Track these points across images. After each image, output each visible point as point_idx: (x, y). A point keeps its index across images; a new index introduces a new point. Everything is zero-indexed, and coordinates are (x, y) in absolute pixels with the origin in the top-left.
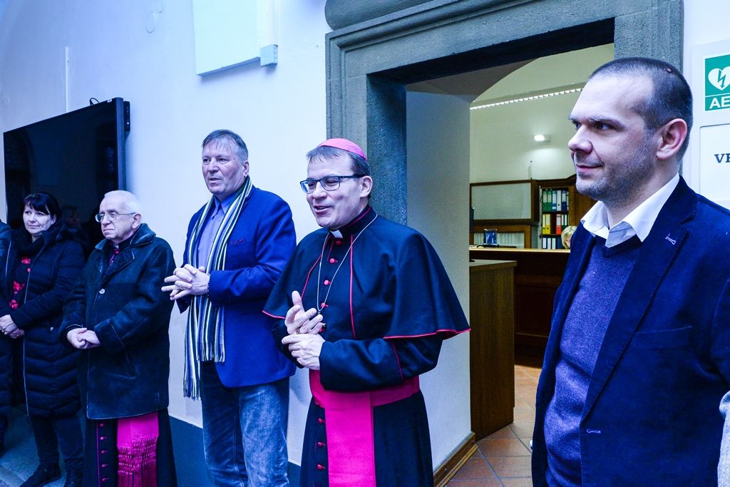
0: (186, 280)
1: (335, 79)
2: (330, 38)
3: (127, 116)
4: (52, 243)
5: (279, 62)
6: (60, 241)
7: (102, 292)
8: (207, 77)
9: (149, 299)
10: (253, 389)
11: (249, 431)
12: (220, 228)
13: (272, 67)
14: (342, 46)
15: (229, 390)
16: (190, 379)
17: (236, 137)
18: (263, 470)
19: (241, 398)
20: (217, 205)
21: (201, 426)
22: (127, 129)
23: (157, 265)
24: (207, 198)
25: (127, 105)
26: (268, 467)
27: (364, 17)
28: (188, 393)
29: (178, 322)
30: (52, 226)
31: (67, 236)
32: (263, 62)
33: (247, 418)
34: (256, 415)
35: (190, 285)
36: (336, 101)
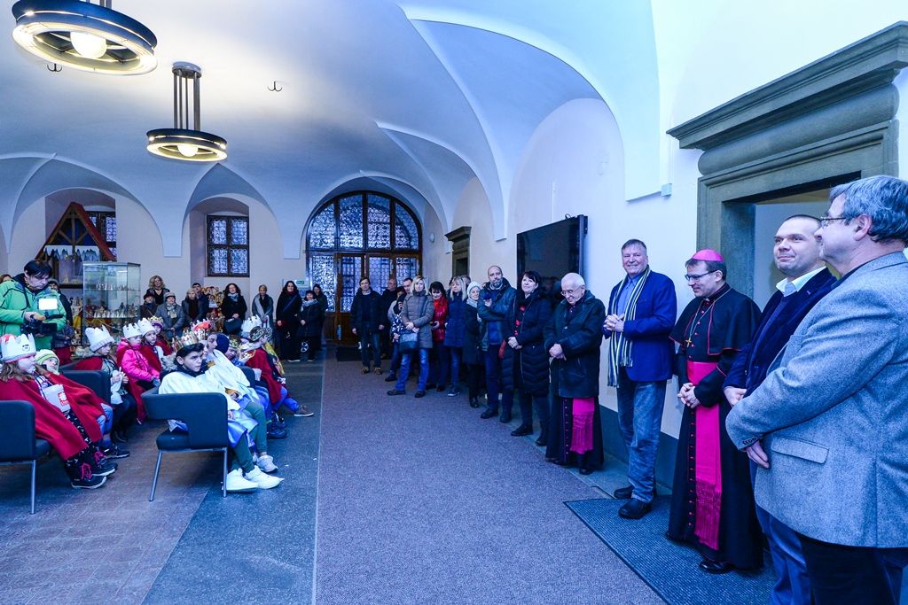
0: (612, 322)
1: (703, 205)
2: (700, 180)
3: (586, 225)
4: (536, 300)
5: (673, 193)
6: (540, 299)
7: (566, 328)
8: (631, 202)
9: (590, 331)
10: (645, 383)
11: (638, 406)
12: (632, 294)
13: (668, 196)
14: (707, 185)
15: (632, 382)
16: (612, 375)
17: (642, 243)
18: (643, 428)
19: (636, 388)
20: (630, 281)
21: (616, 410)
22: (586, 232)
23: (596, 314)
24: (623, 276)
25: (586, 217)
26: (646, 427)
27: (722, 168)
28: (610, 384)
29: (605, 344)
30: (535, 290)
31: (543, 296)
32: (663, 194)
33: (639, 397)
34: (644, 398)
35: (614, 325)
36: (703, 218)
